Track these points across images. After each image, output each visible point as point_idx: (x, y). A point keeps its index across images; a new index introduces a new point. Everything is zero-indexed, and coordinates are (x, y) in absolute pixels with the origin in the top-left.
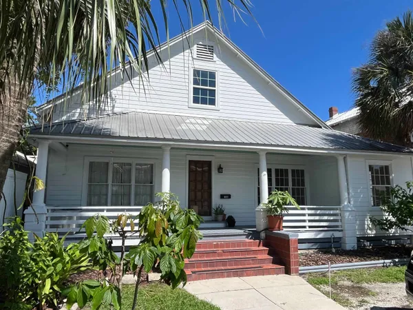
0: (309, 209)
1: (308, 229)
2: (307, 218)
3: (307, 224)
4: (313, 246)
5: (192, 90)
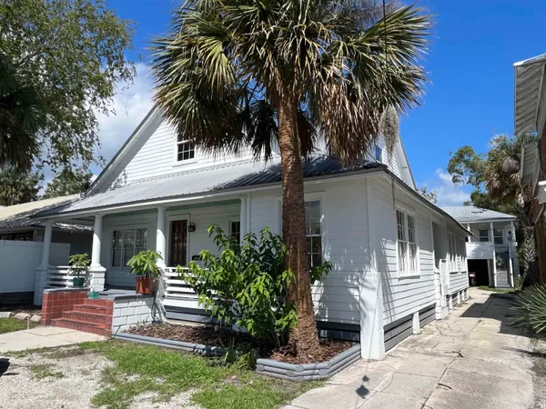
5: (177, 148)
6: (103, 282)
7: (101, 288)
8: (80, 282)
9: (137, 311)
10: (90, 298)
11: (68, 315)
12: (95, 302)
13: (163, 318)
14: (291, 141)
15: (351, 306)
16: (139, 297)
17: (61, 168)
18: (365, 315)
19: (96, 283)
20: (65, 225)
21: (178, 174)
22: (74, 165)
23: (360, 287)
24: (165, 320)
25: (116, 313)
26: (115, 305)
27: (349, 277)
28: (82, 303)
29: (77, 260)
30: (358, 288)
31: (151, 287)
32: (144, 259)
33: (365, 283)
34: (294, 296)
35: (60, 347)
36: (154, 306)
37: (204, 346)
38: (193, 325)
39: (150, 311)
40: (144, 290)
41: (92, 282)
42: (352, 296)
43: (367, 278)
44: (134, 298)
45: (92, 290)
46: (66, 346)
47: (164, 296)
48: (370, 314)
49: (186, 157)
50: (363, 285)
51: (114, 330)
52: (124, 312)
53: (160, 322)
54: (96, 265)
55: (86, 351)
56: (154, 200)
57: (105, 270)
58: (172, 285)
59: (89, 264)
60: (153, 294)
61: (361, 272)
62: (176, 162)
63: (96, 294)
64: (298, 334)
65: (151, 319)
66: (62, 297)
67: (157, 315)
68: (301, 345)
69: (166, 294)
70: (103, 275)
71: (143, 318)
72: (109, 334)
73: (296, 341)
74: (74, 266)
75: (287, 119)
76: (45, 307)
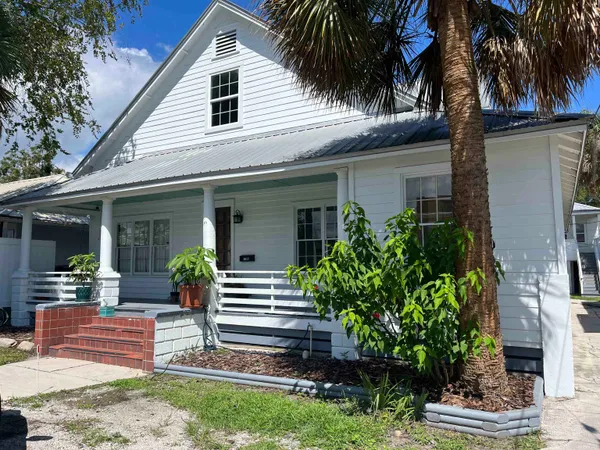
0: (276, 276)
1: (272, 311)
2: (272, 291)
3: (272, 302)
4: (281, 341)
5: (210, 108)
6: (118, 294)
7: (114, 302)
8: (87, 293)
9: (184, 332)
10: (102, 316)
11: (73, 341)
12: (110, 321)
13: (217, 341)
14: (469, 73)
15: (524, 322)
16: (187, 313)
17: (39, 136)
18: (550, 335)
19: (108, 295)
20: (45, 216)
21: (215, 144)
22: (59, 131)
23: (541, 294)
24: (218, 344)
25: (158, 336)
26: (158, 325)
27: (521, 280)
28: (90, 321)
29: (81, 263)
30: (538, 297)
31: (201, 298)
32: (194, 260)
33: (549, 289)
34: (476, 309)
35: (84, 389)
36: (206, 325)
37: (311, 383)
38: (267, 350)
39: (201, 332)
40: (192, 303)
41: (102, 293)
42: (526, 308)
43: (551, 281)
44: (180, 315)
45: (103, 304)
46: (93, 387)
47: (217, 311)
48: (559, 333)
49: (225, 121)
50: (546, 292)
51: (158, 361)
52: (168, 335)
53: (213, 347)
54: (105, 269)
55: (129, 394)
56: (201, 175)
57: (118, 275)
58: (227, 295)
59: (97, 269)
60: (204, 309)
61: (541, 272)
62: (209, 127)
63: (110, 309)
64: (482, 365)
65: (201, 343)
66: (62, 314)
67: (210, 338)
68: (487, 381)
69: (220, 308)
70: (117, 283)
71: (192, 342)
72: (151, 367)
73: (479, 375)
74: (78, 272)
75: (461, 40)
76: (39, 329)
